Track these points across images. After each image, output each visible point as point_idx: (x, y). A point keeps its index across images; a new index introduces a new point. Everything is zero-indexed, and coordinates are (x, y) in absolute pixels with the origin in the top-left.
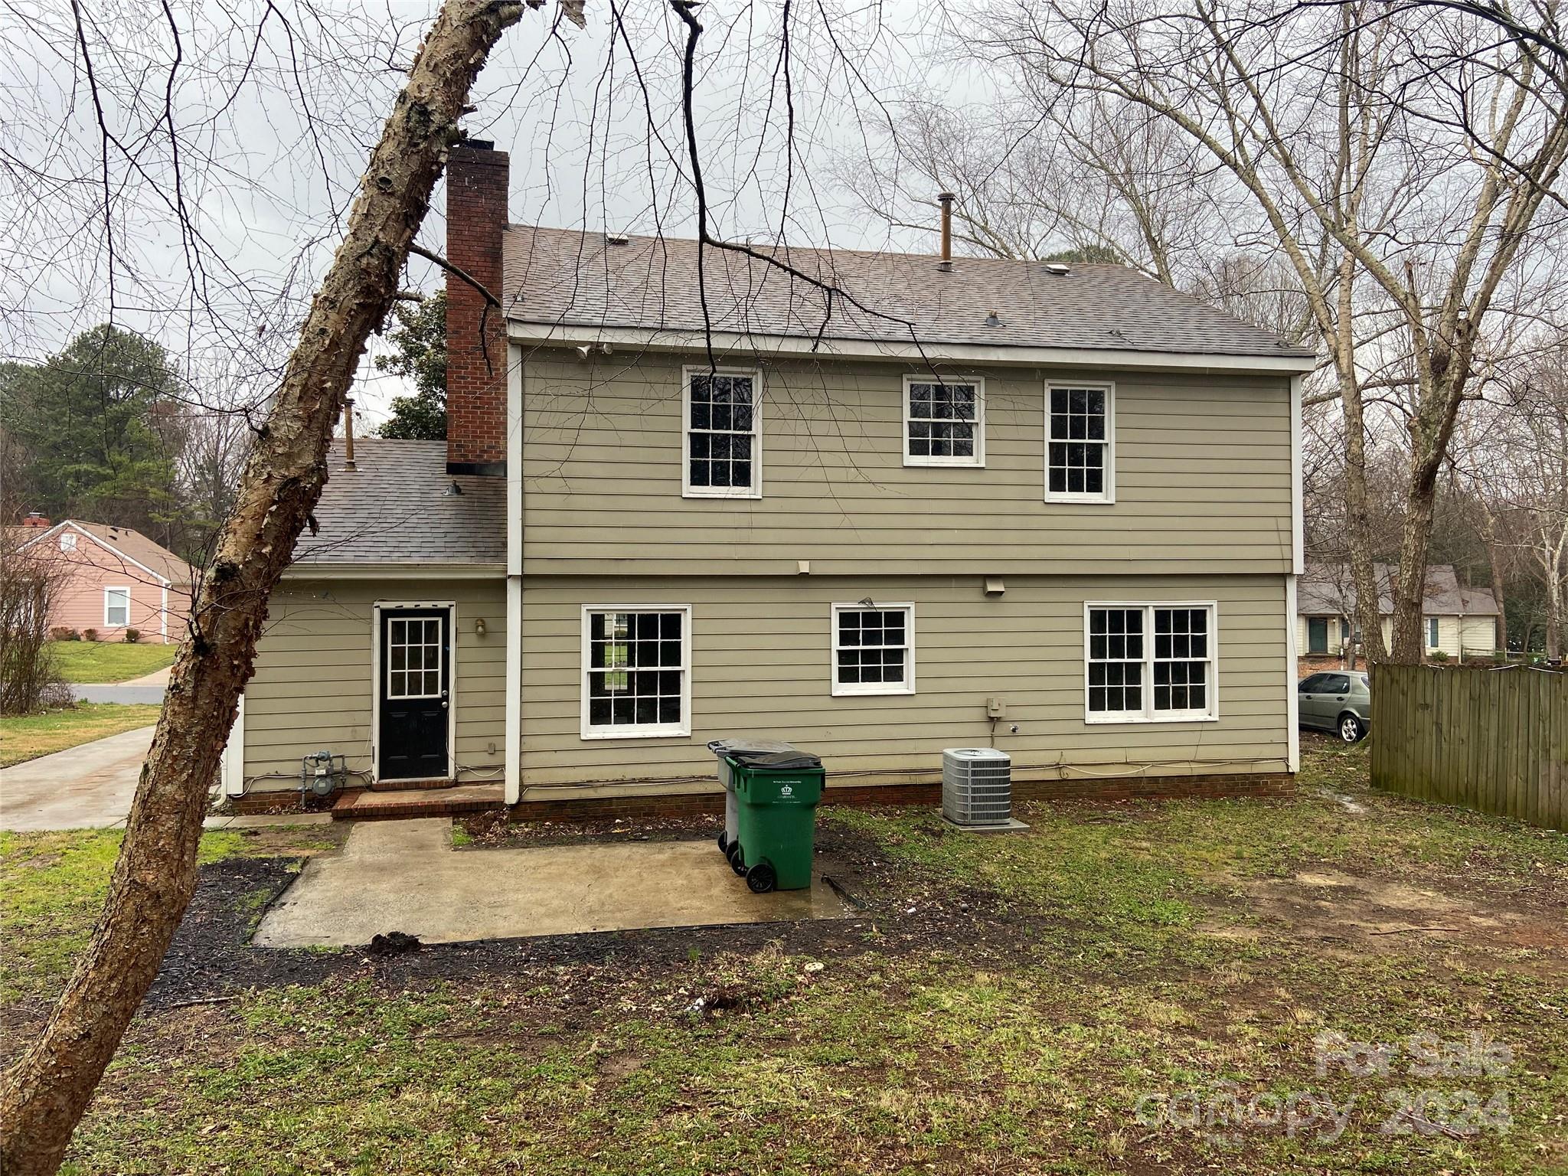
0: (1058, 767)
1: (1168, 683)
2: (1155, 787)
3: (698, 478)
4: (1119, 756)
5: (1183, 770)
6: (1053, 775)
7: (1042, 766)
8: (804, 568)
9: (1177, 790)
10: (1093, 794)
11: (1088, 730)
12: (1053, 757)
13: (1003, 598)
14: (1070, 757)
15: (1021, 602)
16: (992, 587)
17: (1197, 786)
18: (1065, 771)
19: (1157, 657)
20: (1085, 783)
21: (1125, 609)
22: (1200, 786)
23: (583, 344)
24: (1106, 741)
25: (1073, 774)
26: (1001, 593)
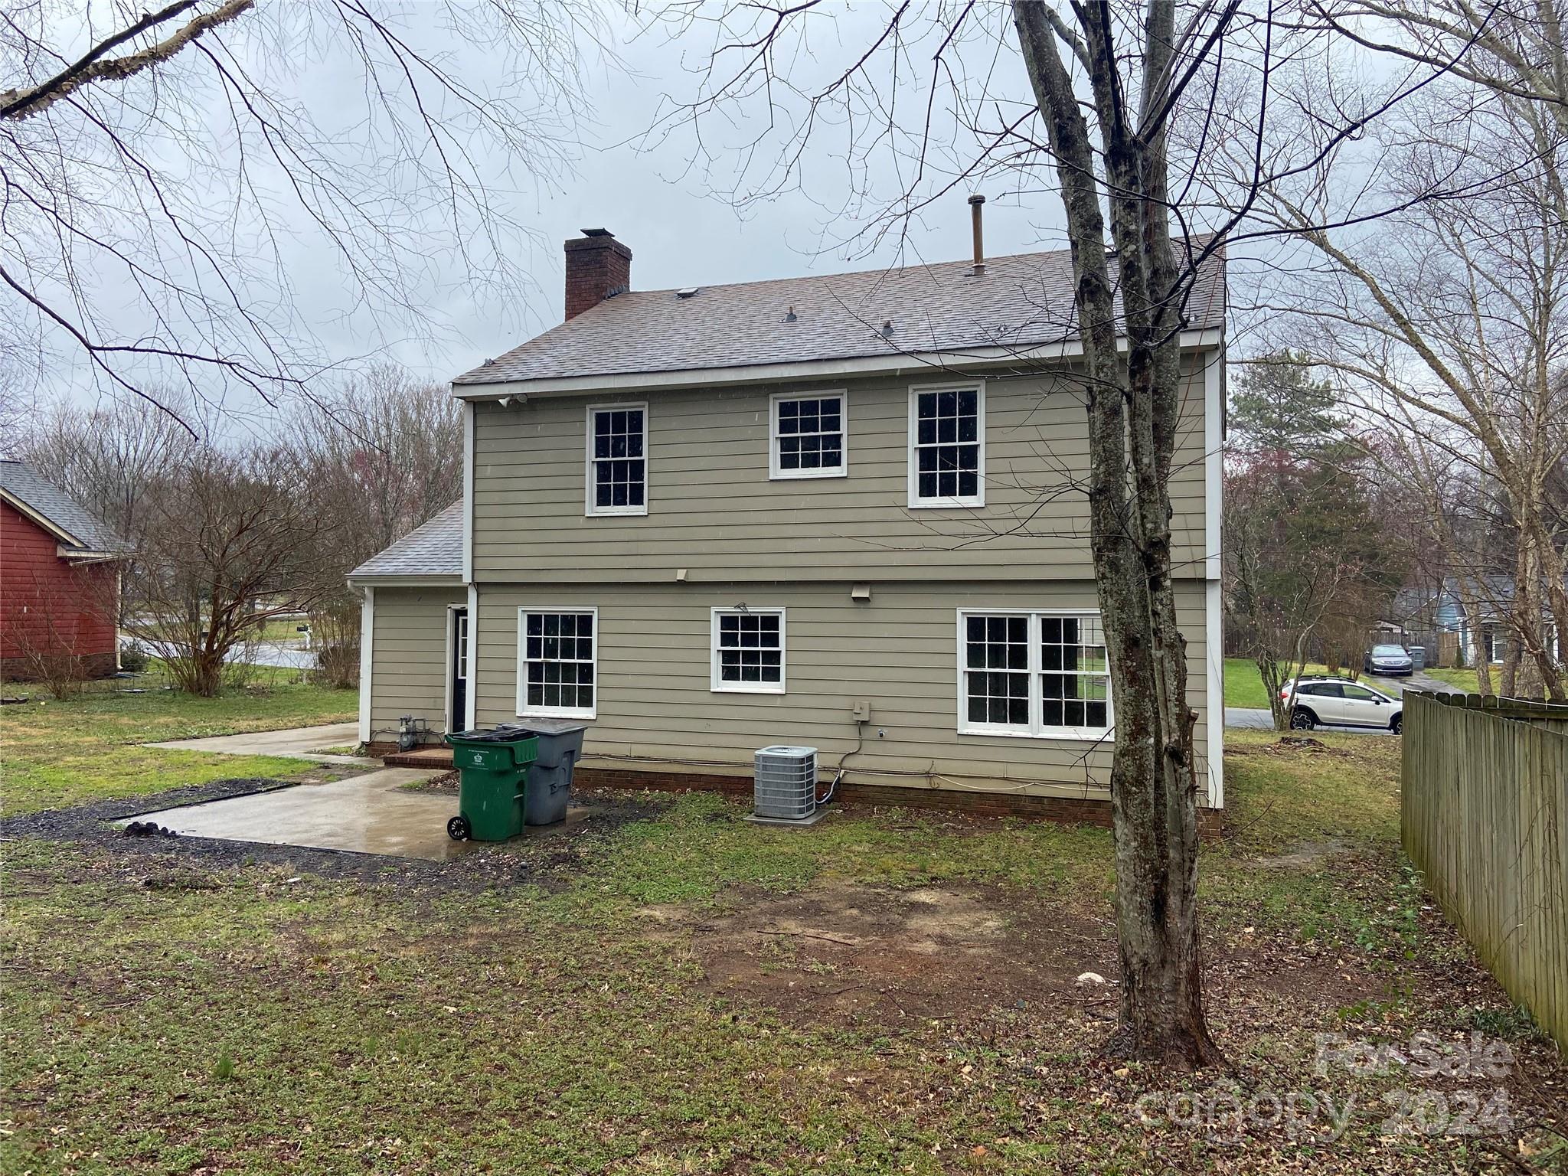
0: (928, 775)
1: (1061, 697)
2: (1039, 808)
3: (603, 500)
4: (997, 770)
5: (1075, 792)
6: (923, 784)
7: (911, 773)
8: (681, 575)
9: (1065, 814)
10: (967, 807)
11: (961, 741)
12: (923, 766)
13: (871, 605)
14: (941, 767)
15: (890, 608)
16: (857, 593)
17: (1091, 812)
18: (936, 780)
19: (1044, 668)
20: (958, 795)
21: (1007, 617)
22: (1093, 812)
23: (503, 396)
24: (981, 753)
25: (945, 784)
26: (867, 599)
